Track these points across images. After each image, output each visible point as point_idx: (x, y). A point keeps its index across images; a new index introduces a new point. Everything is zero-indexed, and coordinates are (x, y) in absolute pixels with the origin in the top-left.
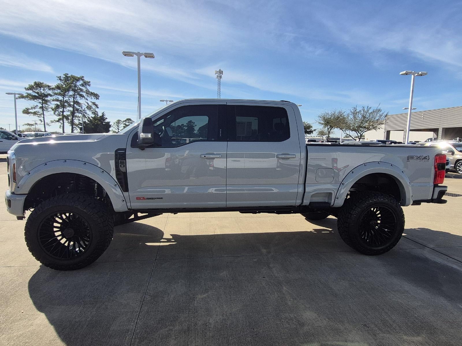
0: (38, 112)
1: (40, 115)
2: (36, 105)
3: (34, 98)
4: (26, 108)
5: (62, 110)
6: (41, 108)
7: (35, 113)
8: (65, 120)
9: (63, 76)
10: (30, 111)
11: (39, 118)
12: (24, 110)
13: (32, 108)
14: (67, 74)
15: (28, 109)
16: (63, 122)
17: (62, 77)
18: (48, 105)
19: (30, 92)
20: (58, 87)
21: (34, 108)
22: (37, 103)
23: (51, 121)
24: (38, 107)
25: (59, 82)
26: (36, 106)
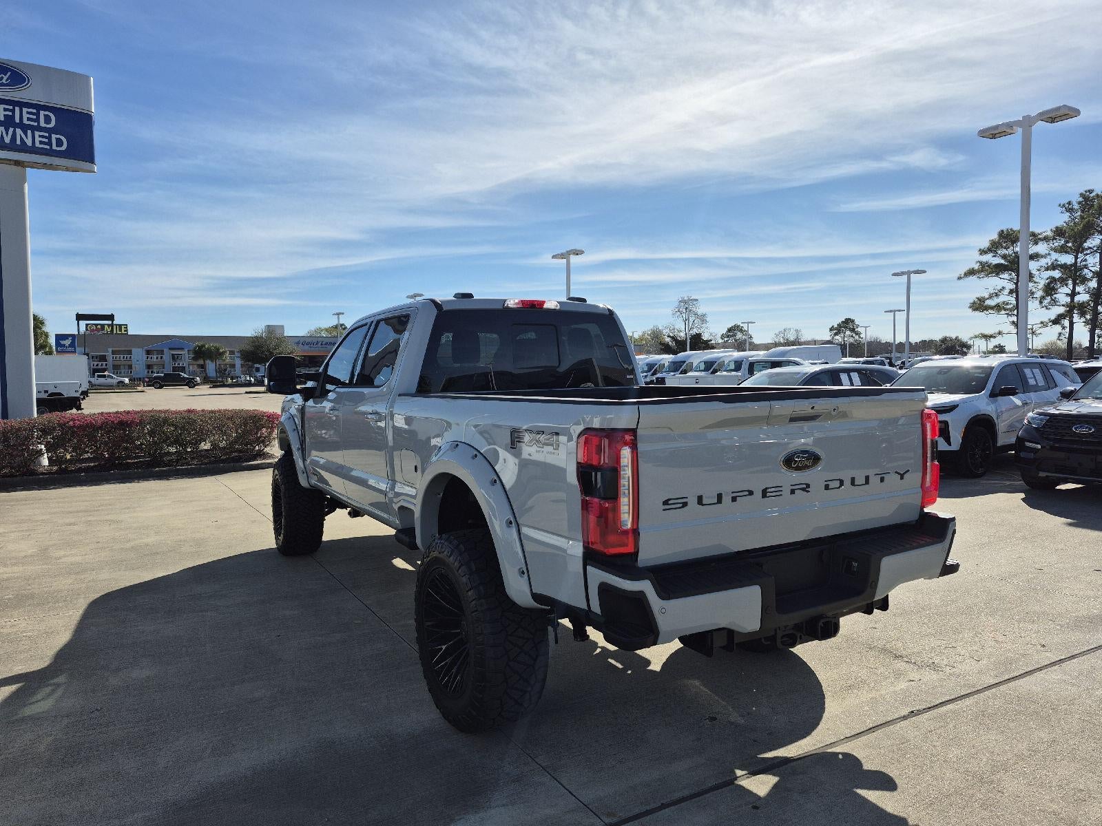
0: (1007, 304)
1: (1011, 310)
2: (999, 288)
3: (997, 270)
4: (978, 298)
5: (1070, 292)
6: (1011, 292)
7: (998, 308)
8: (1076, 318)
9: (1075, 199)
10: (988, 302)
11: (1009, 317)
12: (974, 303)
13: (991, 297)
14: (1089, 191)
15: (982, 300)
16: (1072, 324)
17: (1074, 203)
18: (1035, 283)
19: (989, 258)
20: (1059, 232)
21: (997, 295)
22: (1003, 282)
23: (1042, 323)
24: (1006, 292)
25: (1066, 217)
26: (1000, 291)
